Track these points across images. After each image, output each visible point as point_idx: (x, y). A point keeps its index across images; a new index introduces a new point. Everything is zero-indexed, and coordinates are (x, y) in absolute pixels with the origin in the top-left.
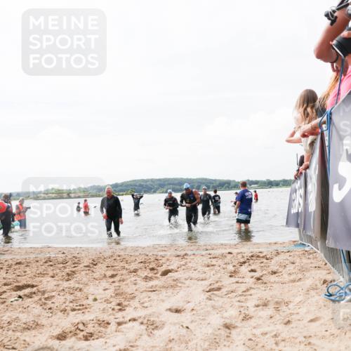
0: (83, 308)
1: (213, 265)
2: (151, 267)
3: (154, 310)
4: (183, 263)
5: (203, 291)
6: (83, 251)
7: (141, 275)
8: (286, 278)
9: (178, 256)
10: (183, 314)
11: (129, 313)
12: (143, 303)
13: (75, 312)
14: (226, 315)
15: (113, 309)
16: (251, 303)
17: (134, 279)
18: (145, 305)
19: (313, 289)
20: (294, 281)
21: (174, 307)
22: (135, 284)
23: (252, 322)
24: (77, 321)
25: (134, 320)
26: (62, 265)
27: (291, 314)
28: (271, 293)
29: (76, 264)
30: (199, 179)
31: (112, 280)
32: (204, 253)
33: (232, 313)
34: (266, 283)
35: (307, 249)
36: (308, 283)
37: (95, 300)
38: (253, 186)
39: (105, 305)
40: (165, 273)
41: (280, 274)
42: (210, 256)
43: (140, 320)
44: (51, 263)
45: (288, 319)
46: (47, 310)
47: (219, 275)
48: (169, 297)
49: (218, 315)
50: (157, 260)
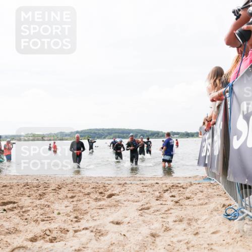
0: (50, 219)
1: (144, 192)
2: (100, 191)
3: (101, 222)
4: (123, 189)
5: (137, 209)
6: (52, 178)
7: (93, 197)
8: (197, 202)
9: (120, 184)
10: (121, 225)
11: (83, 224)
12: (93, 217)
13: (44, 222)
14: (152, 227)
15: (72, 221)
16: (171, 219)
17: (87, 199)
18: (95, 218)
19: (216, 210)
20: (202, 204)
21: (116, 221)
22: (88, 203)
23: (171, 233)
24: (45, 229)
25: (87, 229)
26: (36, 188)
27: (199, 228)
28: (185, 213)
29: (46, 188)
31: (72, 200)
32: (138, 182)
33: (156, 226)
34: (181, 205)
35: (212, 182)
36: (212, 206)
37: (59, 214)
38: (175, 136)
39: (65, 218)
40: (110, 196)
41: (192, 199)
42: (142, 185)
43: (91, 229)
44: (28, 187)
45: (196, 231)
46: (24, 220)
47: (148, 199)
48: (112, 213)
49: (147, 227)
50: (105, 186)
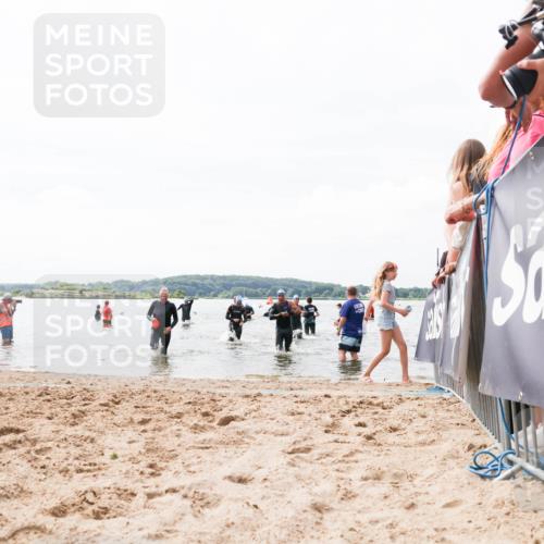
0: (94, 469)
1: (299, 414)
2: (204, 410)
3: (205, 478)
4: (254, 407)
5: (283, 451)
6: (100, 380)
7: (189, 422)
8: (412, 438)
9: (247, 396)
10: (249, 485)
11: (167, 480)
12: (189, 466)
13: (81, 475)
14: (316, 490)
15: (142, 473)
16: (356, 474)
17: (176, 427)
18: (192, 469)
19: (453, 457)
20: (423, 444)
21: (238, 475)
22: (178, 436)
23: (357, 503)
24: (83, 489)
25: (174, 491)
26: (65, 401)
27: (417, 494)
28: (387, 461)
29: (87, 400)
30: (286, 279)
31: (143, 428)
32: (287, 393)
33: (325, 488)
34: (379, 445)
35: (446, 396)
36: (445, 447)
37: (115, 457)
39: (129, 466)
40: (226, 421)
41: (403, 432)
42: (296, 399)
43: (183, 492)
44: (48, 397)
45: (411, 501)
46: (39, 470)
47: (308, 429)
48: (230, 458)
49: (305, 490)
50: (214, 400)
